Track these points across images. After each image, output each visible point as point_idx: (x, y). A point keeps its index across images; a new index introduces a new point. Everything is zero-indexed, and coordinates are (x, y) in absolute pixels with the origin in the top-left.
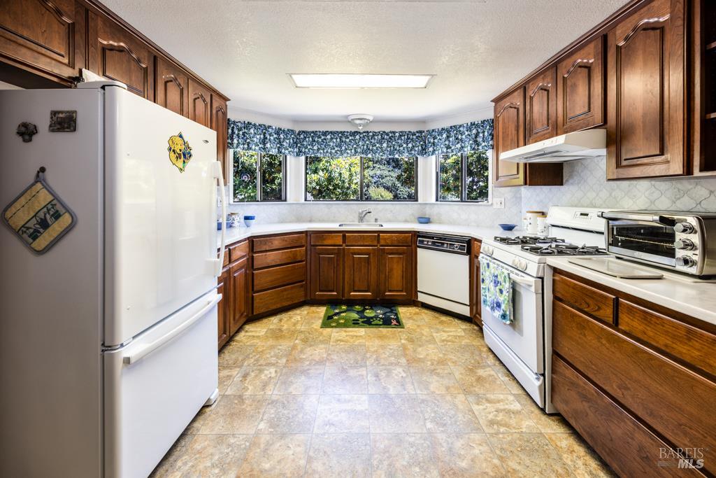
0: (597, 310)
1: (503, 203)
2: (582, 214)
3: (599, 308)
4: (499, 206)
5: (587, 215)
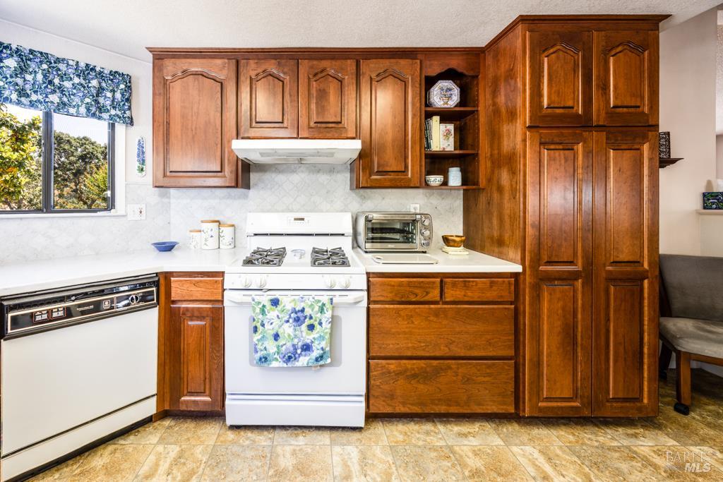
0: (426, 295)
1: (144, 212)
2: (295, 219)
3: (427, 293)
4: (137, 217)
5: (303, 219)
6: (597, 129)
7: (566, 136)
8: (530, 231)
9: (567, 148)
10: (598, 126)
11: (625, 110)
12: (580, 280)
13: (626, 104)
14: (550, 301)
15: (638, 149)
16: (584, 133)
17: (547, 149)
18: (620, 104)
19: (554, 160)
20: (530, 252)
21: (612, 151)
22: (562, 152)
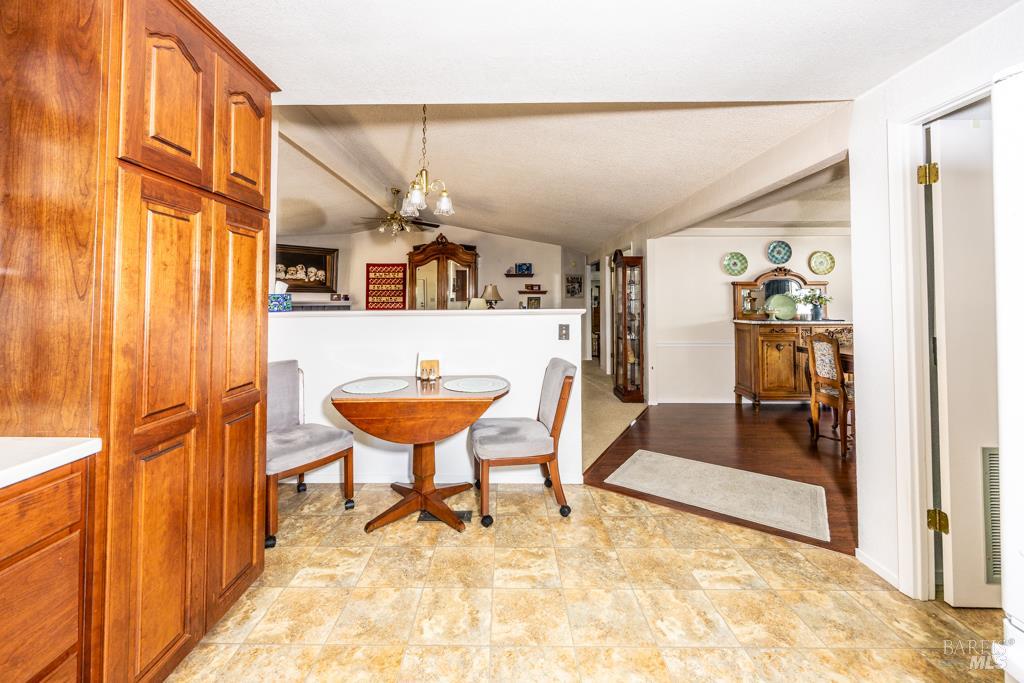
6: (216, 197)
7: (179, 197)
8: (119, 364)
9: (180, 216)
10: (217, 194)
11: (243, 182)
12: (193, 431)
13: (245, 175)
14: (150, 487)
15: (253, 237)
16: (203, 199)
17: (154, 212)
18: (240, 172)
19: (163, 232)
20: (119, 405)
21: (231, 233)
22: (175, 220)
